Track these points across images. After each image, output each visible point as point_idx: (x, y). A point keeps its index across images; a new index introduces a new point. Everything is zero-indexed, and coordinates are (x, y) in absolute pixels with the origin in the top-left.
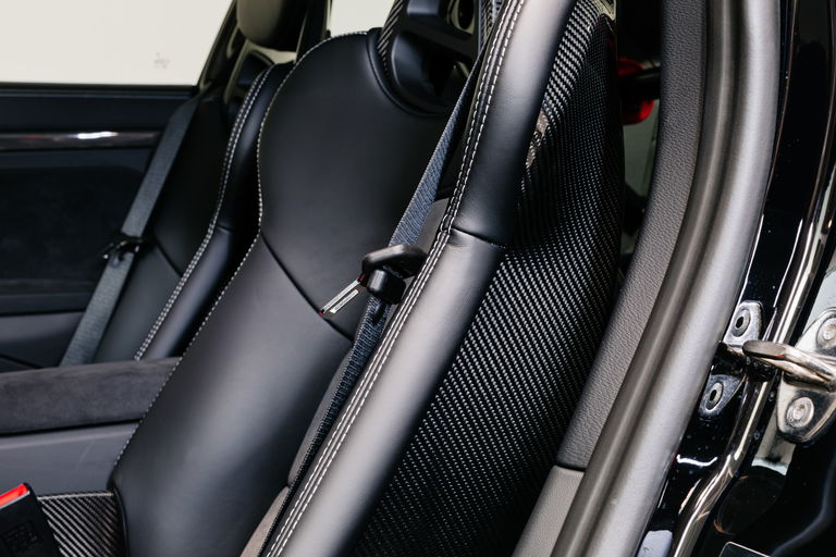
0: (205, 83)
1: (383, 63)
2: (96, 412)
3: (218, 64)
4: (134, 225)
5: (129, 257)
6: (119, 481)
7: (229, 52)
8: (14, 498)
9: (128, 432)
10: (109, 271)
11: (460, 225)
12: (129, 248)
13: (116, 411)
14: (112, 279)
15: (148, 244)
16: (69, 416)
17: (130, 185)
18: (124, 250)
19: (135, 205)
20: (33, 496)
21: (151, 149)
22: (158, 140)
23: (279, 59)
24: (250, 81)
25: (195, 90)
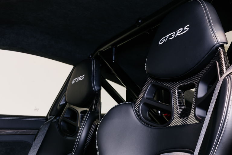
7: (58, 107)
23: (80, 110)
24: (69, 116)
25: (46, 118)
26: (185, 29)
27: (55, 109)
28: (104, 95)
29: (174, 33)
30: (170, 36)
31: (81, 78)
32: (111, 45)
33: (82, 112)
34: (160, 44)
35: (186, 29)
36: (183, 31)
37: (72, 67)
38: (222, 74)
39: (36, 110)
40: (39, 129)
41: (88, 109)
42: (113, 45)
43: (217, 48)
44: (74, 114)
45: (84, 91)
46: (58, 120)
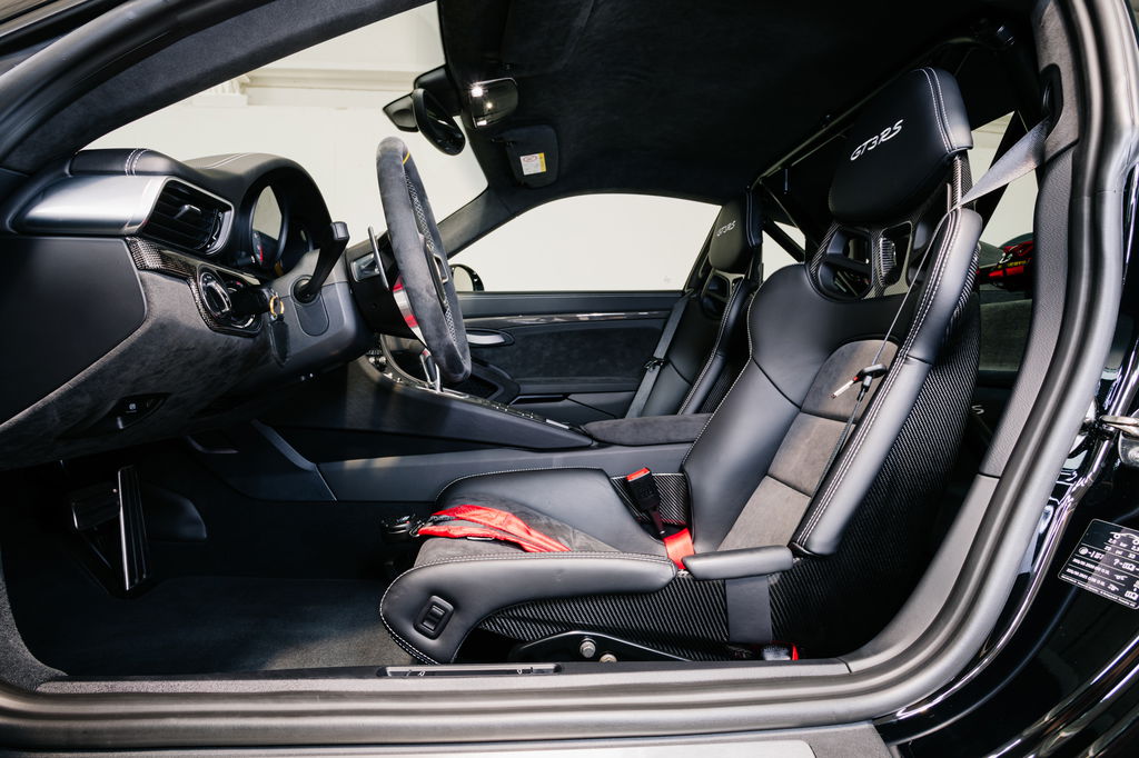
0: (689, 288)
1: (814, 279)
2: (673, 437)
3: (695, 280)
4: (660, 353)
5: (658, 368)
6: (687, 469)
7: (700, 275)
8: (642, 474)
9: (687, 447)
10: (648, 373)
11: (911, 354)
12: (658, 364)
13: (681, 438)
14: (650, 378)
15: (666, 361)
16: (661, 438)
17: (656, 336)
18: (655, 364)
19: (660, 343)
20: (650, 474)
21: (667, 319)
22: (669, 315)
23: (731, 277)
24: (715, 288)
25: (682, 292)
26: (895, 128)
27: (695, 277)
28: (769, 244)
29: (877, 137)
30: (870, 145)
31: (729, 227)
32: (782, 165)
33: (735, 281)
34: (853, 159)
35: (898, 127)
36: (892, 132)
37: (720, 207)
38: (953, 204)
39: (667, 280)
40: (671, 310)
41: (743, 276)
42: (783, 165)
43: (951, 159)
44: (723, 284)
45: (734, 247)
46: (699, 297)
